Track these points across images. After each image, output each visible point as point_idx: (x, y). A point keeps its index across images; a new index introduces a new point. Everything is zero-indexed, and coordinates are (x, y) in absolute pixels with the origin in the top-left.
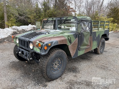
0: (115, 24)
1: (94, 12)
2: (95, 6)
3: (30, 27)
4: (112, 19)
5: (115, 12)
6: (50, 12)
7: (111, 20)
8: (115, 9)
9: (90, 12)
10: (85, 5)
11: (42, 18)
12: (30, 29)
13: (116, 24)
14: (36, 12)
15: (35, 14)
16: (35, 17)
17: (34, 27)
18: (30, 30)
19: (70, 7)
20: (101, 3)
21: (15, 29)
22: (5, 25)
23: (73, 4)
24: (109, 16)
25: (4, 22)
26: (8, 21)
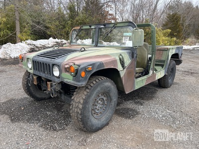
0: (173, 39)
1: (143, 20)
2: (145, 11)
3: (51, 41)
4: (169, 31)
5: (174, 21)
6: (79, 19)
7: (167, 33)
8: (174, 15)
9: (138, 19)
10: (130, 9)
11: (67, 29)
12: (53, 44)
13: (175, 39)
14: (58, 19)
15: (57, 23)
16: (57, 26)
17: (57, 42)
18: (53, 47)
19: (108, 12)
20: (154, 6)
21: (31, 45)
22: (17, 39)
23: (112, 8)
24: (165, 26)
25: (15, 34)
26: (21, 32)
